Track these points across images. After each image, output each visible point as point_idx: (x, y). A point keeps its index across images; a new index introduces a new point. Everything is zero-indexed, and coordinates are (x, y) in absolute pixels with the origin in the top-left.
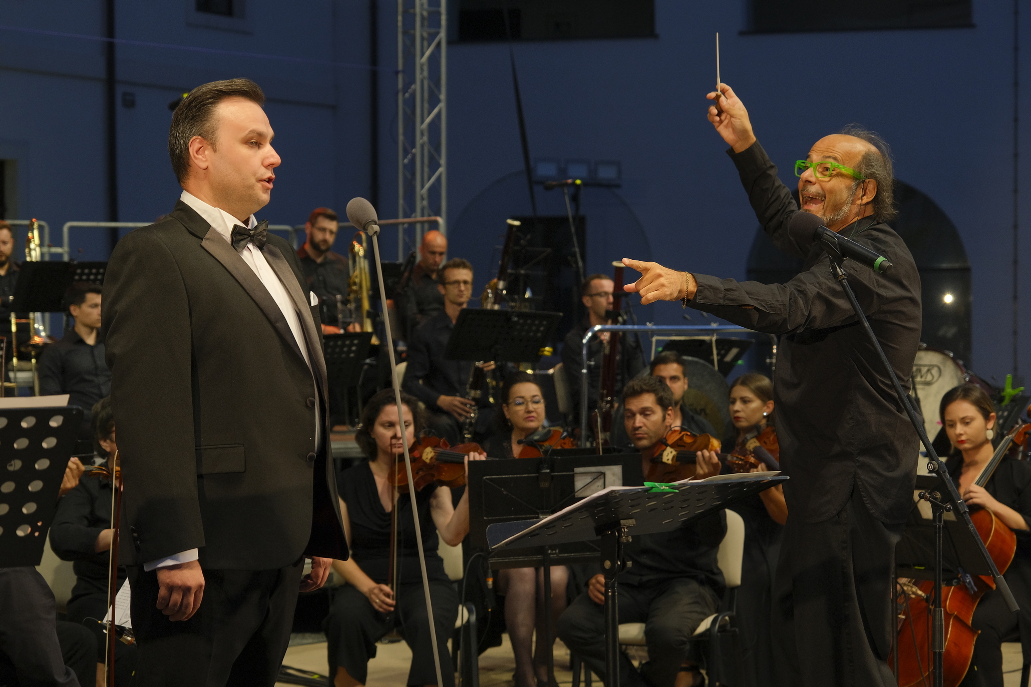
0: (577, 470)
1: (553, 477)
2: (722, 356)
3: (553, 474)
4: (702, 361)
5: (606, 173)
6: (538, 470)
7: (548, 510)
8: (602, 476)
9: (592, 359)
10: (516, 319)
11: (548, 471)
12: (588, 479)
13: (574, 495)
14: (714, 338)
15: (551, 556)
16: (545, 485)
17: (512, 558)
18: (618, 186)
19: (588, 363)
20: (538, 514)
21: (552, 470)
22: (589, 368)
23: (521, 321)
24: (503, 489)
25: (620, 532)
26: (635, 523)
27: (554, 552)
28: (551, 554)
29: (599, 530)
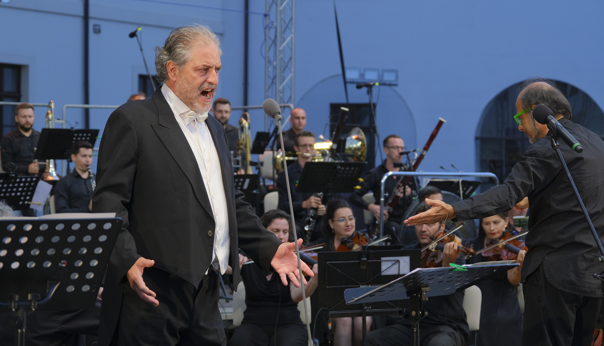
0: (383, 259)
1: (368, 262)
2: (464, 192)
3: (368, 261)
4: (453, 194)
5: (389, 77)
6: (360, 259)
7: (365, 283)
8: (398, 263)
9: (387, 192)
10: (339, 167)
11: (366, 259)
12: (390, 264)
13: (381, 274)
14: (460, 181)
15: (367, 310)
16: (363, 267)
17: (343, 311)
18: (396, 85)
19: (385, 194)
20: (359, 285)
21: (368, 259)
22: (385, 197)
23: (343, 168)
24: (338, 270)
25: (421, 294)
26: (430, 289)
27: (369, 308)
28: (367, 309)
29: (409, 293)
